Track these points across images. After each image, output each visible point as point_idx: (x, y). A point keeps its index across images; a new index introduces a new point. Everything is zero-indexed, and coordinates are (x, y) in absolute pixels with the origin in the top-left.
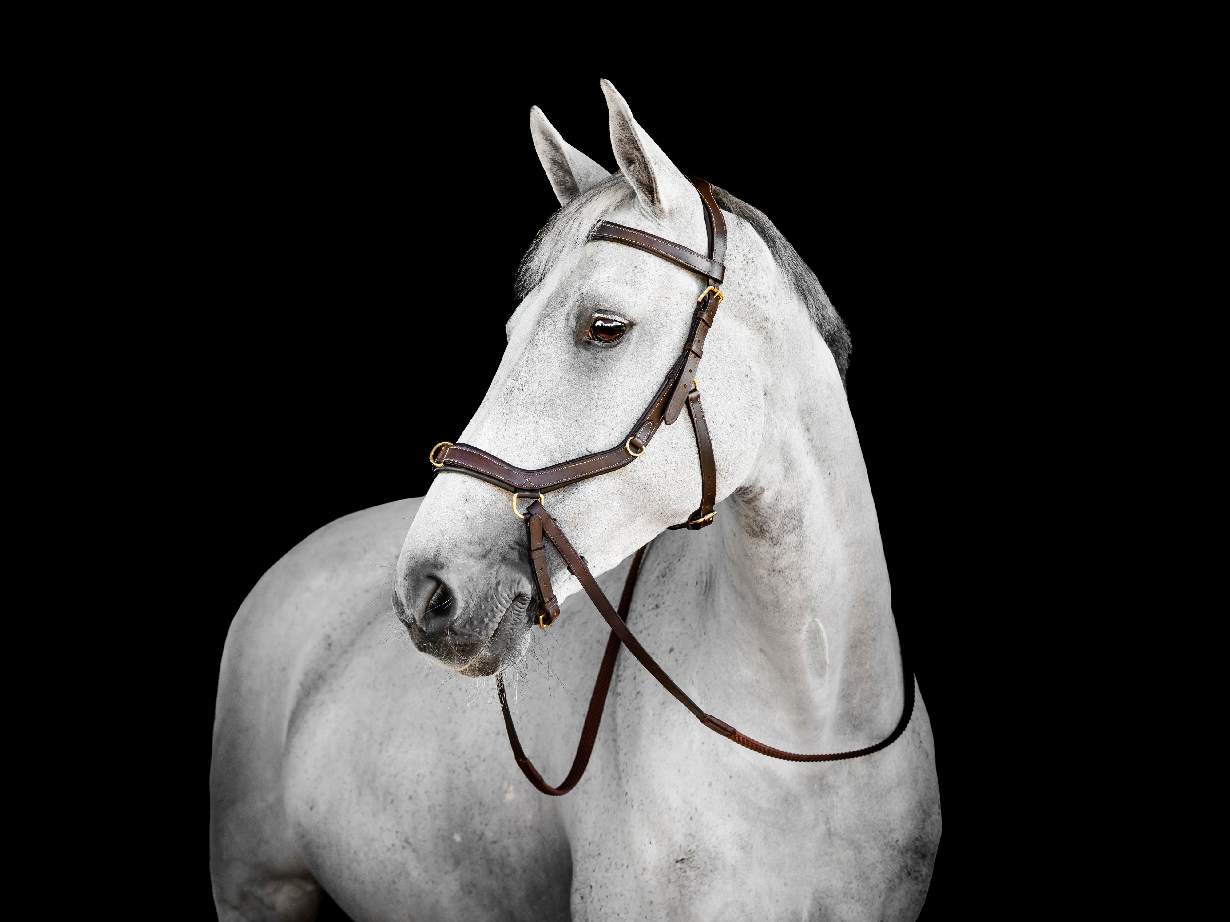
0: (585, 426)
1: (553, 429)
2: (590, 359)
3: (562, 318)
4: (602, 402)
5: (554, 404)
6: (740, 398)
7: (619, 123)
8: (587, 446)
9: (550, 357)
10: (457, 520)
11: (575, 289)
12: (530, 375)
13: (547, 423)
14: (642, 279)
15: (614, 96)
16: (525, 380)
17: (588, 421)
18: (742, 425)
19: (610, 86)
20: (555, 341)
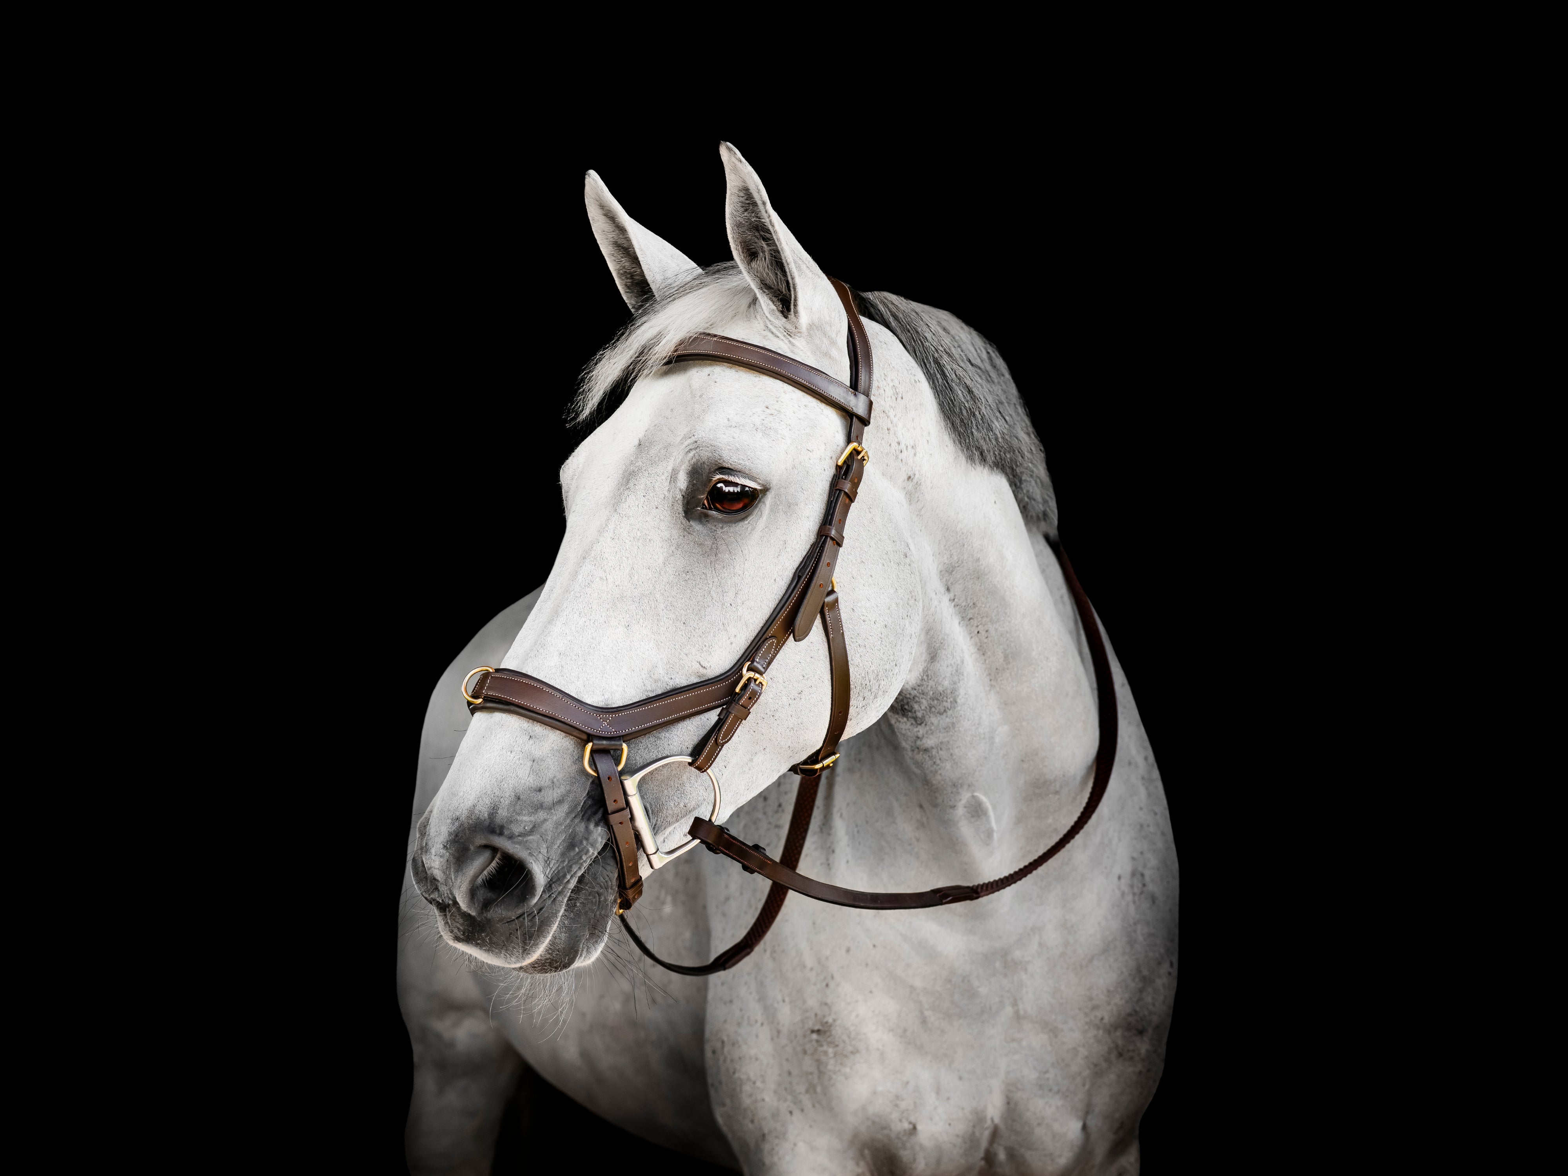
0: (697, 631)
1: (652, 636)
2: (706, 538)
3: (663, 477)
4: (721, 597)
5: (653, 600)
6: (898, 588)
7: (742, 202)
8: (701, 659)
9: (647, 533)
10: (519, 764)
11: (682, 436)
12: (617, 558)
13: (644, 626)
14: (778, 424)
15: (741, 167)
16: (610, 565)
17: (701, 624)
18: (900, 625)
19: (734, 152)
20: (655, 511)
